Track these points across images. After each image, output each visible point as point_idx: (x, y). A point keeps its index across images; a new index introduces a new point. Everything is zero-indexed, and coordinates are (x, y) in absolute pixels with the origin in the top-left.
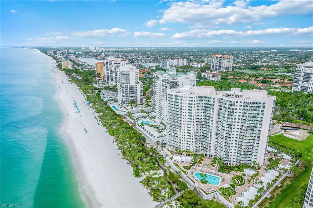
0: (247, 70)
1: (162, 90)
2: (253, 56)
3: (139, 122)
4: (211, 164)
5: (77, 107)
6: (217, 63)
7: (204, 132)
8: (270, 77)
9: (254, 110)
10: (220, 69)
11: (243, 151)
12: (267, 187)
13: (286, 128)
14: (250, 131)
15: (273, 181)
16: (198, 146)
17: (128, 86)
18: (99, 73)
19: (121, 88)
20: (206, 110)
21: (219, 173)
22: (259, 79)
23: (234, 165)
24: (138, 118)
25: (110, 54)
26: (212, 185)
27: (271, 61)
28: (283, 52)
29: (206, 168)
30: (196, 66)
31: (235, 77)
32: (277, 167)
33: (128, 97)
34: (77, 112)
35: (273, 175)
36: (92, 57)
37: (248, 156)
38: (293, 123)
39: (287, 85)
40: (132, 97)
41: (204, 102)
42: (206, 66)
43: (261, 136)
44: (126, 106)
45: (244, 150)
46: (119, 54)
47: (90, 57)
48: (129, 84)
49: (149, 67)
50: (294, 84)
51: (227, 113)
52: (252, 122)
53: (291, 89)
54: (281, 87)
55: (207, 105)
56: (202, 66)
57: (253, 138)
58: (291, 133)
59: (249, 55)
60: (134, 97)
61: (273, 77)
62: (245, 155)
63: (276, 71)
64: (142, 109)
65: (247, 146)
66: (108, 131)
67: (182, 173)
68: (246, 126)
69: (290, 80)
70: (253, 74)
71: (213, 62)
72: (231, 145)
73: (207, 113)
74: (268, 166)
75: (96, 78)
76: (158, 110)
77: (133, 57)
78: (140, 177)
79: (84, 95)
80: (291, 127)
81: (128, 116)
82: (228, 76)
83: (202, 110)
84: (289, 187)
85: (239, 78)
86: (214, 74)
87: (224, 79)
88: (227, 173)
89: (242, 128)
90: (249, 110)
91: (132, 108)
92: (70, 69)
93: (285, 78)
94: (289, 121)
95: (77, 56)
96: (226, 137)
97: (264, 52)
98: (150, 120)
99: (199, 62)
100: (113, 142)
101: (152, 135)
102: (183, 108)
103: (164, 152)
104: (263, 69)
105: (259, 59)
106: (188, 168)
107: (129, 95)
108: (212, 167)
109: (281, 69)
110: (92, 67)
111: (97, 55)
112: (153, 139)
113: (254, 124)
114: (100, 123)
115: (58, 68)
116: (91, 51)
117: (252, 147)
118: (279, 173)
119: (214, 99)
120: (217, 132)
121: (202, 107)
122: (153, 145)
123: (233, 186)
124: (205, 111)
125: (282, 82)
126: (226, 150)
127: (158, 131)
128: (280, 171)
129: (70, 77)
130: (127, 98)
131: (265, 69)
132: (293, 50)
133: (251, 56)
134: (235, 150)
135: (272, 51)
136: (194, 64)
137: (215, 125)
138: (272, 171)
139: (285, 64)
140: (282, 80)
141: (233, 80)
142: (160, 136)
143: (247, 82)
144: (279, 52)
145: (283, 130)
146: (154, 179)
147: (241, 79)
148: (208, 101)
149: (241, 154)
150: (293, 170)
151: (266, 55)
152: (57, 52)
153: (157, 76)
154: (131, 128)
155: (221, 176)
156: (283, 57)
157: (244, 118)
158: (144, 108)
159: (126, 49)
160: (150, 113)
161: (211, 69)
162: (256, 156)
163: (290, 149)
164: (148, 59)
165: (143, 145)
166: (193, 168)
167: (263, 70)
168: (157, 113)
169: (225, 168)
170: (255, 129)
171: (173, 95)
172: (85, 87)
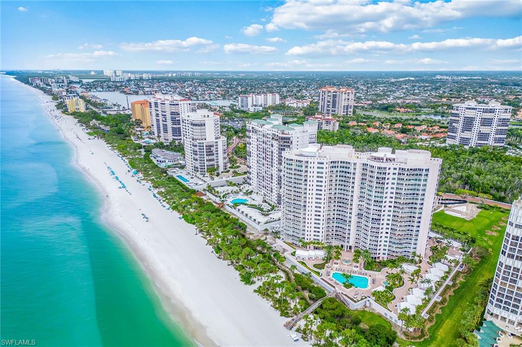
0: (375, 111)
1: (263, 149)
2: (380, 88)
3: (229, 201)
4: (354, 260)
5: (117, 178)
6: (329, 102)
7: (339, 213)
8: (412, 122)
9: (413, 179)
10: (334, 111)
11: (397, 238)
12: (436, 287)
13: (447, 202)
14: (407, 210)
15: (443, 278)
16: (331, 234)
17: (203, 143)
18: (139, 120)
19: (191, 146)
20: (342, 181)
21: (366, 271)
22: (396, 126)
23: (385, 259)
24: (226, 194)
25: (145, 83)
26: (359, 290)
27: (408, 95)
28: (424, 81)
29: (346, 266)
30: (295, 105)
31: (360, 124)
32: (445, 259)
33: (204, 160)
34: (120, 188)
35: (442, 270)
36: (114, 90)
37: (404, 245)
38: (456, 193)
39: (438, 135)
40: (210, 160)
41: (339, 169)
42: (311, 105)
43: (423, 216)
44: (202, 176)
45: (400, 237)
46: (161, 83)
47: (110, 89)
48: (205, 139)
49: (220, 108)
50: (449, 134)
51: (374, 185)
52: (410, 197)
53: (445, 141)
54: (431, 139)
55: (344, 174)
56: (305, 105)
57: (412, 219)
58: (455, 208)
59: (374, 86)
60: (213, 160)
61: (416, 122)
62: (400, 244)
63: (418, 112)
64: (228, 179)
65: (402, 231)
66: (183, 217)
67: (313, 274)
68: (402, 203)
69: (441, 127)
70: (387, 119)
71: (323, 100)
72: (380, 231)
73: (345, 186)
74: (432, 259)
75: (133, 128)
76: (256, 180)
77: (187, 90)
78: (251, 284)
79: (124, 158)
80: (453, 200)
81: (208, 191)
82: (348, 122)
83: (336, 180)
84: (464, 285)
85: (365, 124)
86: (329, 119)
87: (343, 127)
88: (378, 271)
89: (396, 205)
90: (407, 179)
91: (213, 179)
92: (82, 111)
93: (434, 124)
94: (449, 191)
95: (88, 88)
96: (373, 219)
97: (396, 82)
98: (245, 197)
99: (299, 99)
100: (196, 234)
101: (255, 220)
102: (309, 179)
103: (279, 244)
104: (399, 109)
105: (389, 93)
106: (321, 266)
107: (206, 158)
108: (355, 264)
109: (426, 109)
110: (121, 108)
111: (122, 86)
112: (258, 227)
113: (413, 199)
114: (164, 203)
115: (60, 111)
116: (110, 79)
117: (410, 232)
118: (449, 267)
119: (355, 164)
120: (360, 212)
121: (337, 176)
122: (258, 236)
123: (390, 289)
124: (341, 183)
125: (430, 130)
126: (374, 238)
127: (263, 214)
128: (449, 264)
129: (88, 127)
130: (203, 162)
131: (402, 110)
132: (439, 77)
133: (376, 87)
134: (386, 237)
135: (407, 78)
136: (291, 102)
137: (356, 202)
138: (438, 264)
139: (431, 102)
140: (431, 128)
141: (358, 129)
142: (267, 221)
143: (380, 131)
144: (417, 81)
145: (443, 205)
146: (275, 285)
147: (369, 127)
148: (346, 167)
149: (394, 243)
150: (466, 262)
151: (398, 85)
152: (48, 80)
153: (253, 128)
154: (218, 210)
155: (370, 276)
156: (425, 89)
157: (399, 191)
158: (231, 179)
159: (170, 75)
160: (242, 187)
161: (320, 109)
162: (415, 244)
163: (459, 233)
164: (212, 93)
165: (243, 236)
166: (327, 267)
167: (399, 111)
168: (254, 185)
169: (373, 264)
170: (414, 206)
171: (292, 160)
172: (121, 145)
